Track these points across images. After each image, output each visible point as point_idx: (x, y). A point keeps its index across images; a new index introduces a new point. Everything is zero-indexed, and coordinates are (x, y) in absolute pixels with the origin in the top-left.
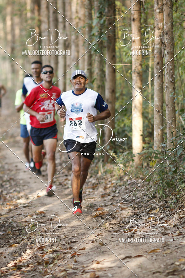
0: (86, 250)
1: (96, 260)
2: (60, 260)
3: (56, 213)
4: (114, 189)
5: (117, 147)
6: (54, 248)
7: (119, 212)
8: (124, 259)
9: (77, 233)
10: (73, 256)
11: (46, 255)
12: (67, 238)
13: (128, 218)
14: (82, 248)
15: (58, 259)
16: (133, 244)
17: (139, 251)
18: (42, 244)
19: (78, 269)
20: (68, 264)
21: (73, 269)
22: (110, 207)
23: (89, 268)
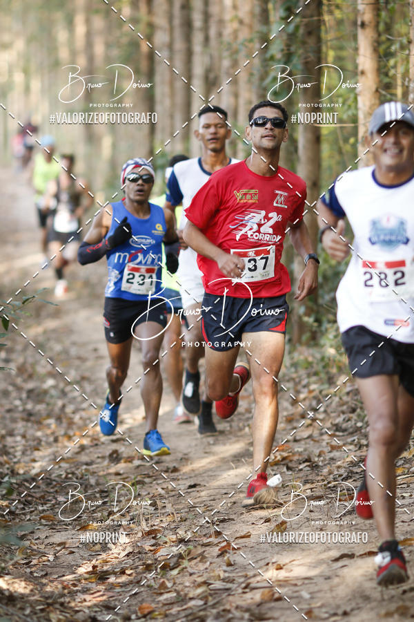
0: (253, 540)
1: (274, 561)
2: (195, 561)
3: (185, 454)
4: (314, 403)
5: (321, 310)
6: (181, 532)
7: (327, 454)
8: (337, 560)
9: (233, 500)
10: (223, 553)
11: (161, 550)
12: (208, 510)
13: (345, 468)
14: (242, 534)
15: (190, 557)
16: (358, 527)
17: (372, 542)
18: (154, 525)
19: (234, 580)
20: (211, 569)
21: (223, 580)
22: (306, 443)
23: (258, 578)
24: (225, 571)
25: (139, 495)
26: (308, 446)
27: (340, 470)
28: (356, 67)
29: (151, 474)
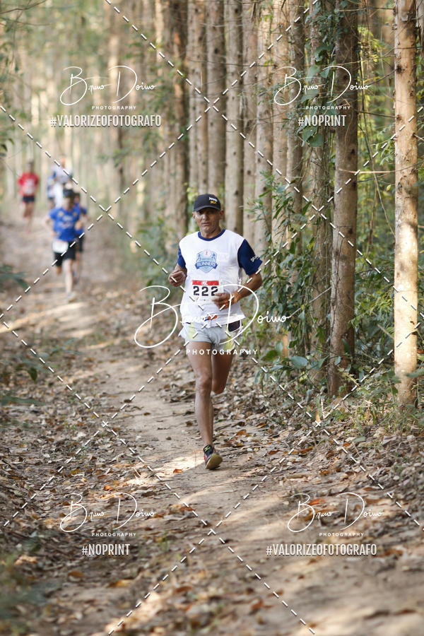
0: (286, 596)
2: (226, 619)
3: (219, 509)
6: (213, 591)
8: (370, 618)
10: (255, 611)
11: (193, 608)
15: (220, 615)
18: (185, 582)
24: (257, 630)
25: (170, 551)
27: (376, 525)
29: (182, 528)
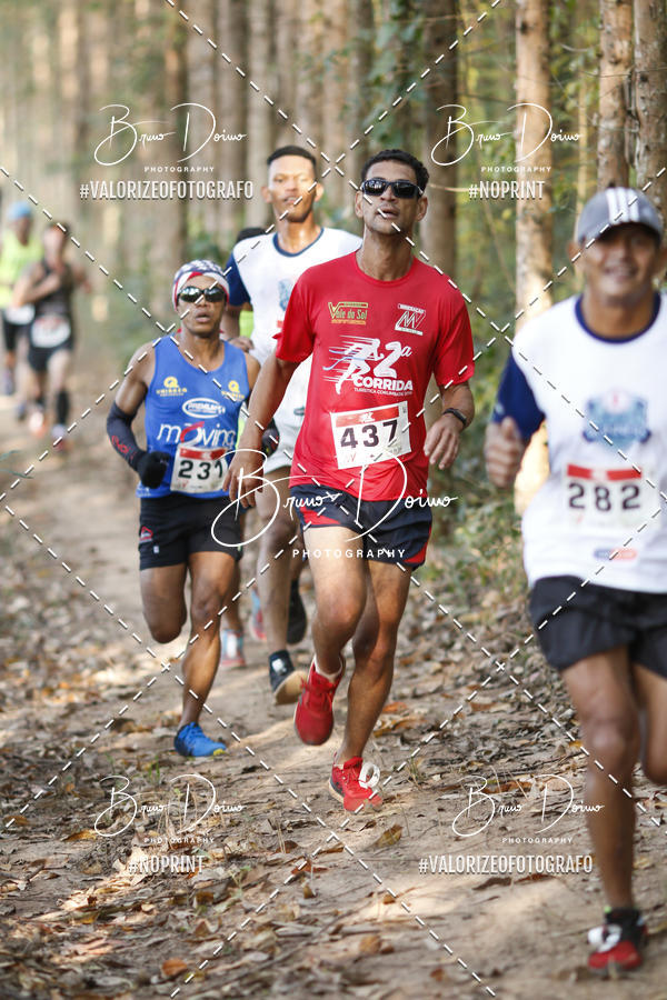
1: (381, 889)
2: (254, 890)
4: (446, 636)
5: (457, 485)
6: (232, 846)
7: (467, 718)
9: (315, 791)
12: (276, 809)
13: (495, 740)
14: (330, 846)
15: (244, 885)
19: (316, 920)
20: (279, 904)
21: (300, 920)
22: (432, 701)
23: (356, 918)
24: (302, 906)
25: (163, 783)
26: (435, 705)
27: (487, 743)
28: (513, 95)
